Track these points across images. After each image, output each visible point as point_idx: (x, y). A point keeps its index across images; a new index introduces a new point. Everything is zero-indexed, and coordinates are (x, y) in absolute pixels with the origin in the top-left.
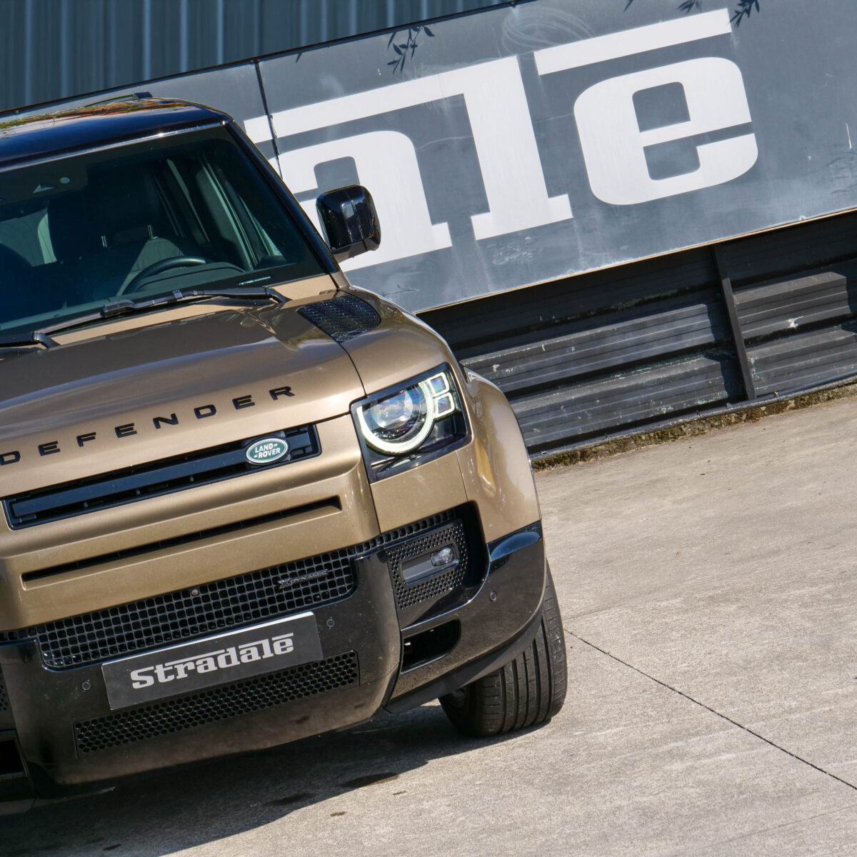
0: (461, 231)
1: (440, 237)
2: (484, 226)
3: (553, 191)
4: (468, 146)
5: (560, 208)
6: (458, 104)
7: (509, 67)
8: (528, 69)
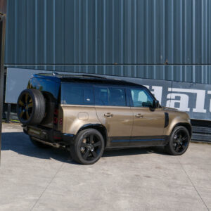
0: (191, 110)
1: (188, 110)
2: (194, 110)
3: (205, 108)
4: (195, 100)
5: (205, 111)
6: (196, 94)
7: (204, 91)
8: (206, 92)
